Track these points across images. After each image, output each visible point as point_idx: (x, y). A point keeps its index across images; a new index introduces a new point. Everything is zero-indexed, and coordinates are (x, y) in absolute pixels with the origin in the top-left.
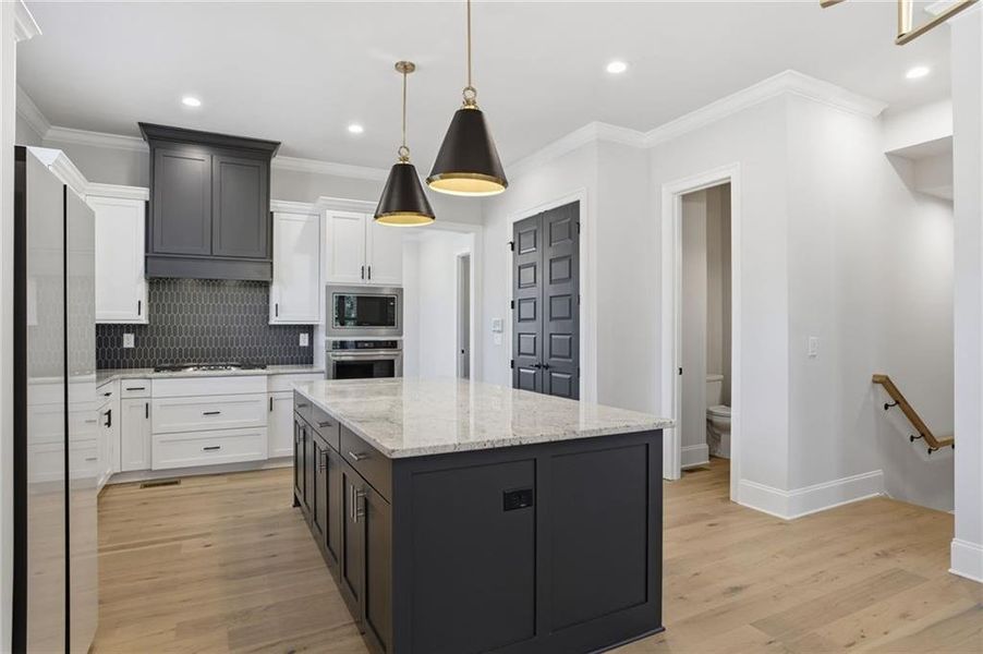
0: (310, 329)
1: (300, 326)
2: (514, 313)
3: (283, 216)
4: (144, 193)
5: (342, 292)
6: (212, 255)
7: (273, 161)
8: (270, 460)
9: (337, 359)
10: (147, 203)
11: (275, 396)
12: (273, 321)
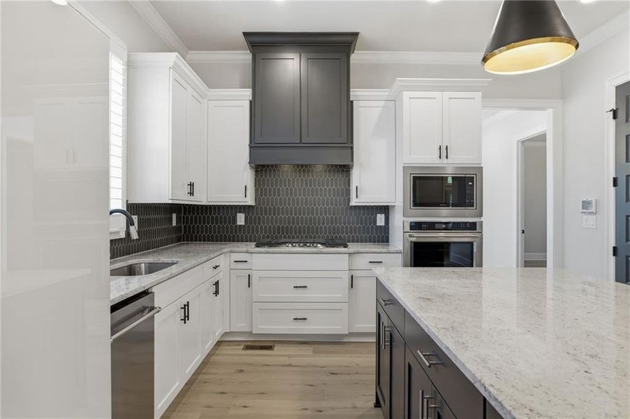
0: (386, 210)
1: (377, 207)
2: (617, 193)
3: (362, 103)
4: (247, 93)
5: (419, 173)
6: (301, 143)
7: (353, 57)
8: (351, 334)
9: (414, 239)
10: (251, 102)
11: (356, 274)
12: (354, 202)
